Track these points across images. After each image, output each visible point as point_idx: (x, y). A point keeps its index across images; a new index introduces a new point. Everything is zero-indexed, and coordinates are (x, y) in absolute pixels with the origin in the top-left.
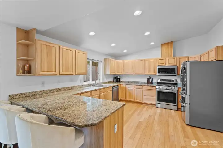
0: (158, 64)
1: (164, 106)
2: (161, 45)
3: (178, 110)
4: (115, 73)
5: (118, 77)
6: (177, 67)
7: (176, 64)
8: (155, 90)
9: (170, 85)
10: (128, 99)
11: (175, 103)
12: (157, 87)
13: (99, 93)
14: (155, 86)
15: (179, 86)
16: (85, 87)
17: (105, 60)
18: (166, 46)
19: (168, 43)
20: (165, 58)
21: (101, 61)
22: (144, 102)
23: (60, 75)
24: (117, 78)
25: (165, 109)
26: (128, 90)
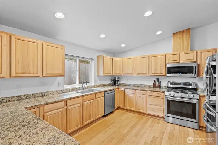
0: (167, 62)
1: (178, 122)
2: (172, 35)
3: (199, 130)
4: (111, 74)
5: (117, 79)
6: (196, 65)
7: (195, 60)
8: (163, 98)
9: (186, 91)
10: (127, 108)
11: (195, 118)
12: (167, 93)
13: (81, 101)
14: (164, 92)
15: (200, 93)
16: (66, 92)
17: (98, 57)
18: (179, 36)
19: (183, 32)
20: (178, 53)
21: (93, 59)
22: (148, 112)
23: (10, 77)
24: (115, 79)
25: (179, 126)
26: (127, 95)
